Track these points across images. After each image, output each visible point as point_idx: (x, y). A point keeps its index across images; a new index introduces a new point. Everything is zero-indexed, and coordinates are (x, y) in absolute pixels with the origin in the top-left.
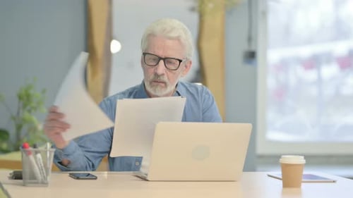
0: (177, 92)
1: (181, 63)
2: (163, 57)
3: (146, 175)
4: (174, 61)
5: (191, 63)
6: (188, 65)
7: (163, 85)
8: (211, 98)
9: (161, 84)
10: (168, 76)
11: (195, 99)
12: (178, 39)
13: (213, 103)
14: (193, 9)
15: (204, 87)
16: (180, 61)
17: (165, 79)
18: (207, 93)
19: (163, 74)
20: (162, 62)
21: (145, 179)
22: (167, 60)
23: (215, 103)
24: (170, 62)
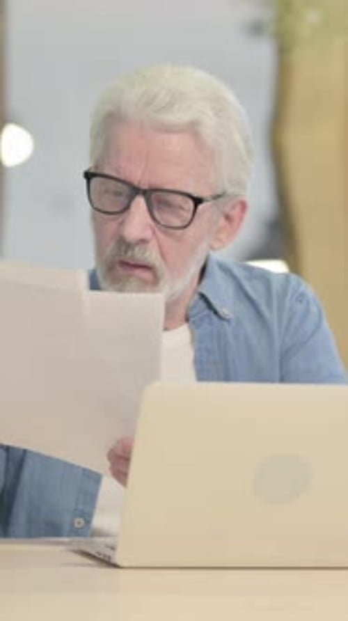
0: (203, 296)
1: (200, 207)
2: (145, 187)
3: (113, 548)
4: (179, 200)
5: (243, 206)
6: (235, 213)
7: (146, 275)
8: (314, 309)
9: (138, 272)
10: (160, 247)
11: (259, 314)
12: (192, 129)
13: (318, 326)
14: (256, 29)
15: (293, 277)
16: (197, 201)
17: (151, 255)
18: (301, 297)
19: (143, 241)
20: (140, 202)
21: (108, 563)
22: (155, 196)
23: (325, 324)
24: (168, 205)
